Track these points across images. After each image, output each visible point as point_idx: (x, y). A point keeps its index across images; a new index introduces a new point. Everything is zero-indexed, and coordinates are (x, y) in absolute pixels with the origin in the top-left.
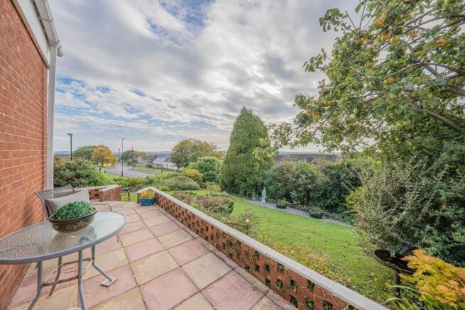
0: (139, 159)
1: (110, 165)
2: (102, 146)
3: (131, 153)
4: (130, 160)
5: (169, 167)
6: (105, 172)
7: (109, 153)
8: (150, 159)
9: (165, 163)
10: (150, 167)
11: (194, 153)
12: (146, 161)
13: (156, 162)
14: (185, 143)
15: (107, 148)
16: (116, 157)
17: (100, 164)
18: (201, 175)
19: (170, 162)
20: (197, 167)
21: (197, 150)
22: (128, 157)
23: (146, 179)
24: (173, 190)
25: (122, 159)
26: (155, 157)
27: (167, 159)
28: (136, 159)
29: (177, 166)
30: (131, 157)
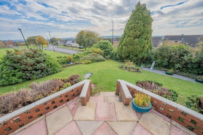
0: (59, 42)
1: (46, 45)
2: (40, 36)
3: (54, 39)
4: (55, 43)
5: (75, 46)
6: (45, 49)
7: (44, 40)
8: (65, 42)
9: (72, 44)
10: (65, 46)
11: (88, 38)
12: (62, 43)
13: (67, 43)
14: (82, 33)
15: (42, 37)
16: (48, 42)
17: (41, 46)
18: (103, 51)
19: (75, 43)
20: (98, 46)
21: (89, 37)
22: (53, 41)
23: (73, 56)
24: (93, 62)
25: (51, 42)
26: (66, 41)
27: (73, 42)
28: (57, 42)
29: (79, 45)
30: (55, 41)
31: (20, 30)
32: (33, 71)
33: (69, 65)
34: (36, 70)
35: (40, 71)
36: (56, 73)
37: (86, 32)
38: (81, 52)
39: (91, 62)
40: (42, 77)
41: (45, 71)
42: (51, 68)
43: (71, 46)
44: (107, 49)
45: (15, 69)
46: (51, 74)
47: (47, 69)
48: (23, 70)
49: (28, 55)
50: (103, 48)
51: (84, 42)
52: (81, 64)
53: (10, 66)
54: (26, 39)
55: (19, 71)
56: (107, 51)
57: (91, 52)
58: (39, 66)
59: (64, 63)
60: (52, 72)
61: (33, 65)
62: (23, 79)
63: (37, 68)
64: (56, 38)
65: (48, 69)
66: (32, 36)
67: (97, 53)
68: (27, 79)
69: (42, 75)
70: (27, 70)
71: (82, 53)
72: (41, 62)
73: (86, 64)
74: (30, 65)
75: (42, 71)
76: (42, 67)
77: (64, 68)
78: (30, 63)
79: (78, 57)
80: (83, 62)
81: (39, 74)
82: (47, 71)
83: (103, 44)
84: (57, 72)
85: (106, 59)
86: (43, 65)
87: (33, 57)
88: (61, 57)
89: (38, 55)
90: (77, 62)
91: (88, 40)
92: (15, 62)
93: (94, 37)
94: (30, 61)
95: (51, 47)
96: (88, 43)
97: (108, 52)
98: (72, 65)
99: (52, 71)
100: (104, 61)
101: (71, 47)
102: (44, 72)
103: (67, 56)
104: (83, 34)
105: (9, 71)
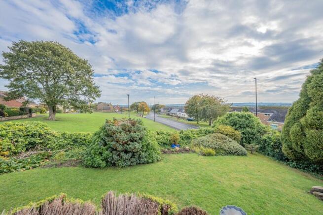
0: (162, 110)
1: (147, 113)
3: (157, 106)
4: (156, 110)
5: (181, 116)
7: (146, 106)
8: (169, 111)
9: (178, 113)
10: (169, 115)
11: (204, 106)
12: (166, 111)
13: (172, 112)
14: (195, 98)
15: (145, 103)
16: (150, 108)
17: (142, 112)
18: (239, 133)
19: (182, 112)
20: (227, 122)
21: (207, 104)
22: (156, 109)
23: (180, 133)
24: (217, 154)
25: (152, 109)
26: (171, 109)
27: (180, 110)
28: (160, 109)
29: (189, 115)
30: (157, 108)
31: (128, 95)
32: (122, 153)
33: (173, 151)
34: (126, 152)
35: (130, 154)
36: (151, 163)
37: (202, 97)
38: (193, 129)
39: (214, 152)
40: (130, 166)
41: (137, 156)
42: (146, 152)
43: (176, 116)
44: (248, 129)
45: (105, 144)
46: (143, 163)
47: (140, 154)
48: (112, 148)
49: (124, 128)
50: (237, 126)
51: (197, 112)
52: (194, 152)
53: (102, 139)
54: (130, 104)
55: (107, 149)
56: (249, 133)
57: (213, 132)
58: (131, 146)
59: (165, 144)
60: (146, 160)
61: (125, 143)
62: (107, 162)
63: (129, 150)
64: (160, 104)
65: (142, 153)
66: (137, 102)
67: (226, 135)
68: (111, 163)
69: (132, 162)
70: (116, 150)
71: (195, 130)
72: (136, 141)
73: (204, 155)
74: (121, 144)
75: (133, 156)
76: (135, 148)
77: (164, 155)
78: (122, 141)
79: (188, 138)
80: (197, 150)
81: (127, 159)
82: (139, 157)
83: (239, 117)
84: (153, 162)
85: (247, 150)
86: (138, 145)
87: (129, 131)
88: (162, 134)
89: (135, 129)
90: (187, 147)
91: (204, 109)
92: (108, 136)
93: (215, 104)
94: (124, 137)
95: (152, 114)
96: (204, 114)
97: (251, 136)
98: (177, 152)
99: (146, 157)
100: (245, 155)
101: (175, 118)
102: (135, 158)
103: (172, 132)
104: (197, 101)
105: (98, 147)
